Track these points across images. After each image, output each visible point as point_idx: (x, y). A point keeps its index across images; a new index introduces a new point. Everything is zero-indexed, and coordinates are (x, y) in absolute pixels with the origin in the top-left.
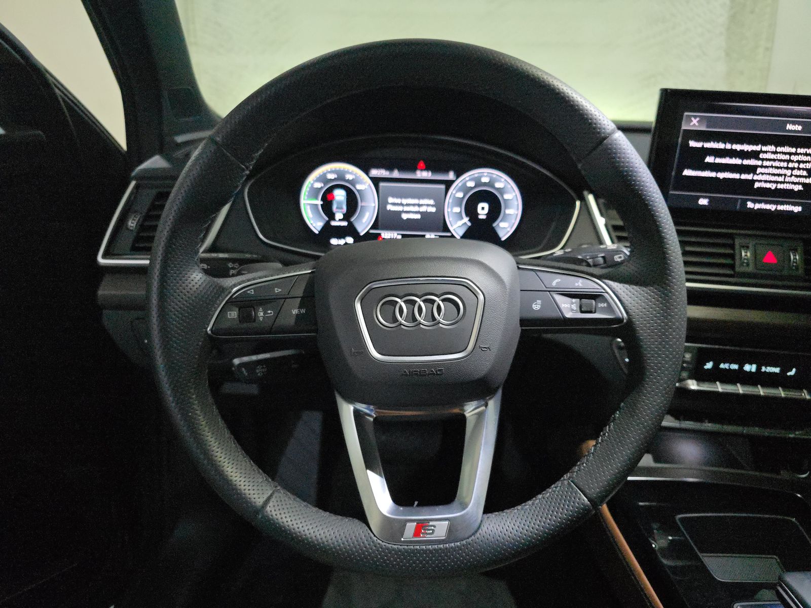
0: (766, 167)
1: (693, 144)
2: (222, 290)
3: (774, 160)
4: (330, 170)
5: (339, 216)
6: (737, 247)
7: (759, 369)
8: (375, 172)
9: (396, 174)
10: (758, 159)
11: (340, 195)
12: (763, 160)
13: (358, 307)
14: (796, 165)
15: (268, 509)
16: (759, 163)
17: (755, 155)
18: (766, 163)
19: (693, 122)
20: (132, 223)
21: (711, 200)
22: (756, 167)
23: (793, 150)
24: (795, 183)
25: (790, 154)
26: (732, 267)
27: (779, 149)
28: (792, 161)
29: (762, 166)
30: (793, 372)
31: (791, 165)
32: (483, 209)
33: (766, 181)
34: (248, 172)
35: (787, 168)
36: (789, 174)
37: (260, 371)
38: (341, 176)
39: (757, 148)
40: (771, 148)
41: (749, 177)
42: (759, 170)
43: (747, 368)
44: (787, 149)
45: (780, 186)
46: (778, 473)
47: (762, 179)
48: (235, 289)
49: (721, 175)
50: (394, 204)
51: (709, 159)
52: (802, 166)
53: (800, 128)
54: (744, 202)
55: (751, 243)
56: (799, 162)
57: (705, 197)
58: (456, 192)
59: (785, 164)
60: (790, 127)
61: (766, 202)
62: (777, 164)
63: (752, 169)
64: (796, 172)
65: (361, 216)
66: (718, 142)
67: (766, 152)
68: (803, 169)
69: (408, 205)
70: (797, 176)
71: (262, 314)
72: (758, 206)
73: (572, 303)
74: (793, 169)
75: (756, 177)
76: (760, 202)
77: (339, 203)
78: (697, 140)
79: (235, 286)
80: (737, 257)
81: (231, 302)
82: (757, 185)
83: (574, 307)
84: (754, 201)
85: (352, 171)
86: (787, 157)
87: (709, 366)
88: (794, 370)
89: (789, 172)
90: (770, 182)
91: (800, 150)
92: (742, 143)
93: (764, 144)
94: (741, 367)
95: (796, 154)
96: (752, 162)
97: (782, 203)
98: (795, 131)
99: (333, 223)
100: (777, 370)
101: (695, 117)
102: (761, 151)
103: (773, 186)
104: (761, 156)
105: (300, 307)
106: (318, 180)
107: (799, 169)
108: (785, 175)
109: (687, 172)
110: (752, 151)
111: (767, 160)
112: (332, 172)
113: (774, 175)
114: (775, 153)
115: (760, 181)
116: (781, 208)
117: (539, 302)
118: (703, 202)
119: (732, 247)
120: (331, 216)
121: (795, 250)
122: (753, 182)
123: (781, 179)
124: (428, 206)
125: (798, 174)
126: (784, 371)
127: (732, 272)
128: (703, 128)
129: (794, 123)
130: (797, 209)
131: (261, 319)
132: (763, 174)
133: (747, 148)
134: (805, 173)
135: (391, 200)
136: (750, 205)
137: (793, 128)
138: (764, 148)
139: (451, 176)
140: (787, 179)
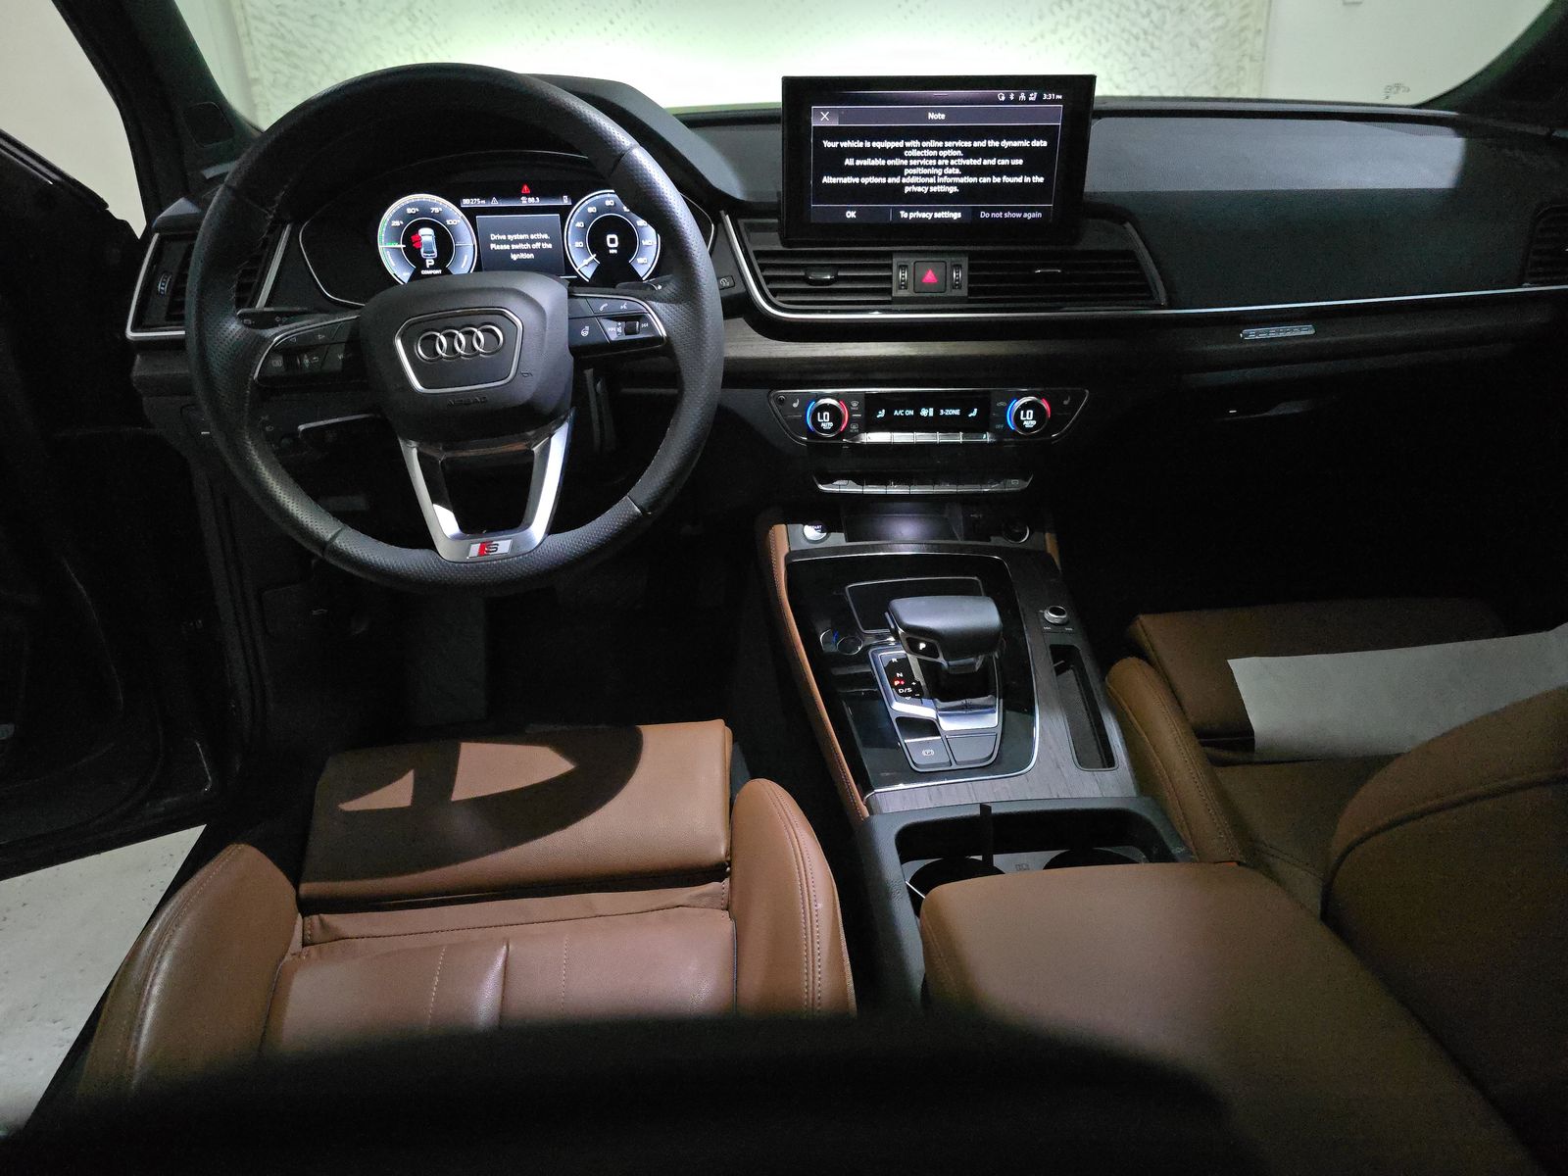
0: (914, 167)
1: (827, 144)
2: (265, 341)
3: (921, 158)
4: (410, 202)
5: (430, 262)
6: (895, 268)
7: (936, 412)
8: (466, 202)
9: (495, 203)
10: (903, 157)
11: (426, 235)
12: (909, 158)
13: (399, 343)
14: (946, 162)
15: (337, 541)
16: (905, 162)
17: (898, 153)
18: (913, 162)
19: (823, 117)
20: (162, 287)
21: (859, 211)
22: (902, 168)
23: (940, 144)
24: (950, 185)
25: (938, 149)
26: (889, 291)
27: (925, 144)
28: (942, 158)
29: (909, 167)
30: (974, 413)
31: (940, 162)
32: (613, 242)
33: (916, 185)
34: (271, 217)
35: (937, 167)
36: (940, 174)
37: (330, 437)
38: (424, 210)
39: (901, 144)
40: (915, 143)
41: (897, 180)
42: (907, 171)
43: (924, 412)
44: (933, 143)
45: (933, 189)
46: (990, 540)
47: (912, 181)
48: (277, 339)
49: (865, 181)
50: (498, 242)
51: (849, 162)
52: (953, 162)
53: (943, 116)
54: (896, 211)
55: (910, 261)
56: (949, 158)
57: (852, 209)
58: (575, 223)
59: (934, 162)
60: (931, 116)
61: (921, 210)
62: (924, 162)
63: (898, 171)
64: (948, 171)
65: (458, 261)
66: (855, 141)
67: (910, 149)
68: (955, 166)
69: (516, 242)
70: (950, 176)
71: (307, 361)
72: (912, 215)
73: (618, 326)
74: (943, 167)
75: (904, 180)
76: (914, 210)
77: (429, 244)
78: (832, 140)
79: (276, 335)
80: (894, 278)
81: (275, 350)
82: (907, 189)
83: (620, 330)
84: (908, 210)
85: (438, 204)
86: (934, 153)
87: (882, 414)
88: (976, 410)
89: (939, 172)
90: (921, 185)
91: (948, 144)
92: (881, 140)
93: (907, 139)
94: (917, 412)
95: (944, 148)
96: (897, 162)
97: (939, 210)
98: (938, 121)
99: (424, 272)
100: (957, 412)
101: (825, 111)
102: (905, 148)
103: (925, 190)
104: (907, 153)
105: (346, 352)
106: (395, 217)
107: (950, 166)
108: (936, 175)
109: (827, 180)
110: (895, 148)
111: (913, 158)
112: (410, 205)
113: (923, 176)
114: (920, 148)
115: (910, 185)
116: (938, 215)
117: (587, 328)
118: (851, 214)
119: (889, 267)
120: (419, 263)
121: (958, 267)
122: (902, 186)
123: (932, 180)
124: (542, 241)
125: (950, 172)
126: (965, 411)
127: (890, 299)
128: (836, 124)
129: (936, 111)
130: (956, 216)
131: (307, 366)
132: (912, 175)
133: (888, 145)
134: (957, 171)
135: (494, 237)
136: (904, 214)
137: (936, 117)
138: (908, 144)
139: (566, 201)
140: (940, 180)
